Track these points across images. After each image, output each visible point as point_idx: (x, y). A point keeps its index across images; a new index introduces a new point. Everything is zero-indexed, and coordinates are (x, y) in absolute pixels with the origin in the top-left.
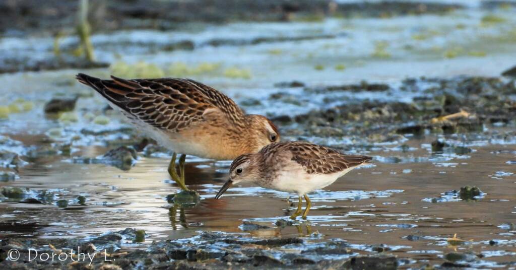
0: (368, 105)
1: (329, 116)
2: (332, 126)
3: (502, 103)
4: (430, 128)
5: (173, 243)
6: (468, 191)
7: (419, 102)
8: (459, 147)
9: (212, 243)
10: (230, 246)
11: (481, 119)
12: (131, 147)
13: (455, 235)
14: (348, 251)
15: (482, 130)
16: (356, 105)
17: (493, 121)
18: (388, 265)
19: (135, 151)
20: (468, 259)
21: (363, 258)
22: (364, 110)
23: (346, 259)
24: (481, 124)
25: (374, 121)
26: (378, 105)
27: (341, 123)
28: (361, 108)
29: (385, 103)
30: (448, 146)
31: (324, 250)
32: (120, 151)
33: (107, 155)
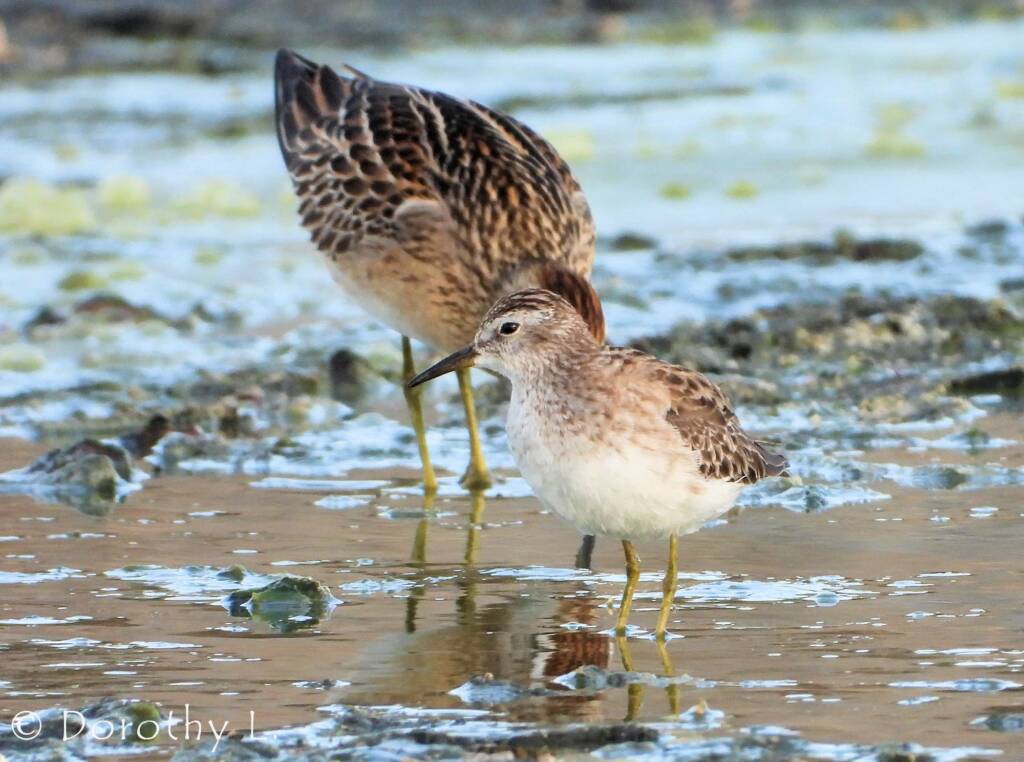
0: (856, 308)
1: (735, 341)
5: (250, 746)
9: (371, 743)
10: (431, 753)
12: (114, 442)
16: (820, 306)
19: (128, 456)
22: (845, 322)
25: (878, 355)
26: (887, 308)
28: (836, 316)
29: (913, 301)
32: (79, 453)
33: (40, 467)
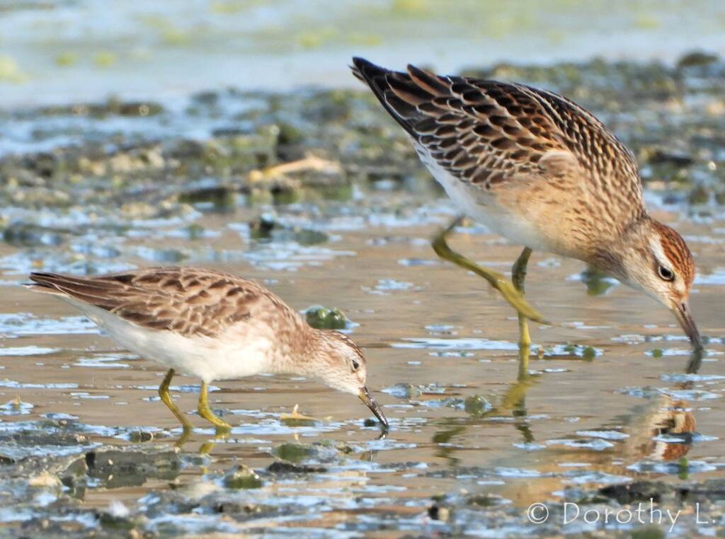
1: (42, 166)
2: (48, 186)
3: (391, 141)
4: (246, 191)
6: (321, 320)
7: (225, 138)
8: (305, 231)
11: (350, 174)
13: (296, 407)
14: (80, 438)
15: (349, 197)
17: (373, 178)
18: (159, 467)
20: (320, 455)
21: (109, 453)
23: (75, 455)
24: (349, 184)
25: (134, 176)
27: (67, 182)
30: (281, 227)
31: (31, 435)
